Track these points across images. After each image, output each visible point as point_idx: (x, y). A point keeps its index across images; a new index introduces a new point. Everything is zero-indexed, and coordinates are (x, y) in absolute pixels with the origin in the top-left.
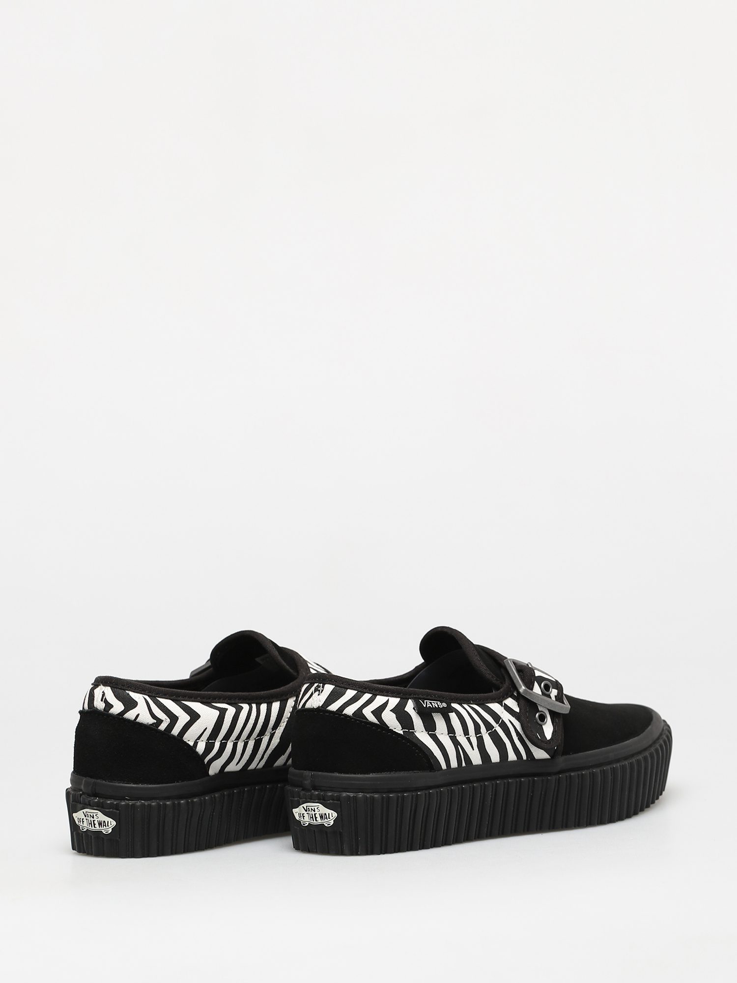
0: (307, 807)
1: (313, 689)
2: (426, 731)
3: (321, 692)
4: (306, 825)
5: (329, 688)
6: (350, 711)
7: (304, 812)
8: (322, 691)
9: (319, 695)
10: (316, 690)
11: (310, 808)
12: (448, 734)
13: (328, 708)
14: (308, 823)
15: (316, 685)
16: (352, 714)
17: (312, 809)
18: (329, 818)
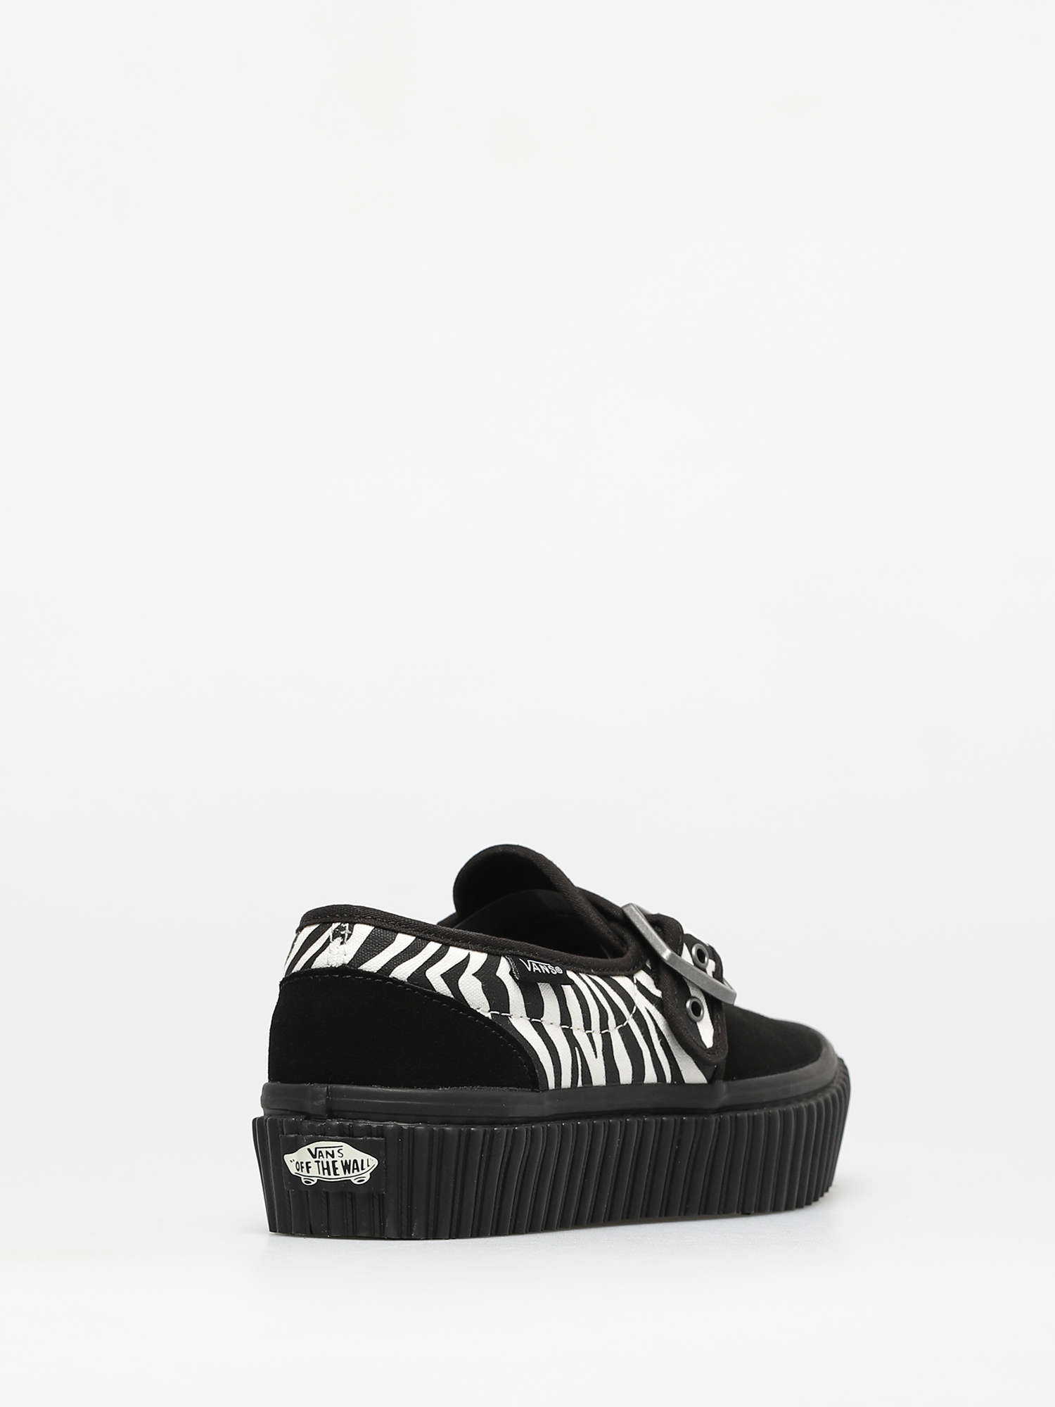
0: (316, 1148)
1: (329, 933)
2: (528, 1016)
3: (348, 939)
4: (313, 1183)
5: (362, 932)
6: (403, 972)
7: (310, 1158)
8: (350, 935)
9: (342, 943)
10: (335, 935)
11: (324, 1151)
12: (561, 1025)
13: (361, 968)
14: (316, 1180)
15: (335, 926)
16: (408, 979)
17: (327, 1153)
18: (362, 1169)
